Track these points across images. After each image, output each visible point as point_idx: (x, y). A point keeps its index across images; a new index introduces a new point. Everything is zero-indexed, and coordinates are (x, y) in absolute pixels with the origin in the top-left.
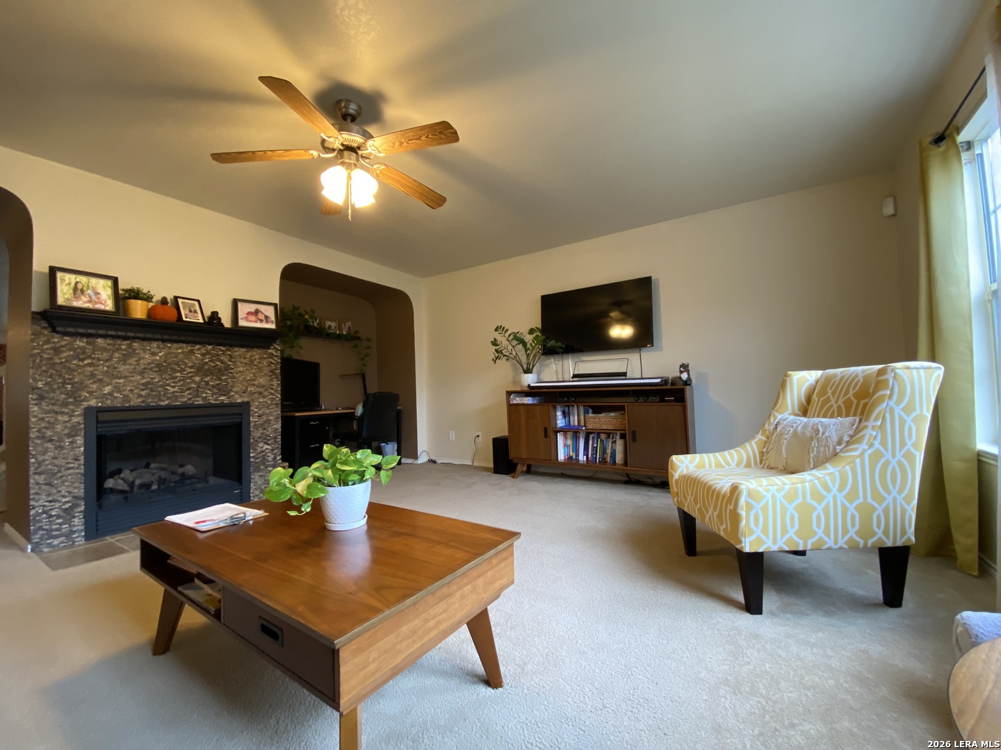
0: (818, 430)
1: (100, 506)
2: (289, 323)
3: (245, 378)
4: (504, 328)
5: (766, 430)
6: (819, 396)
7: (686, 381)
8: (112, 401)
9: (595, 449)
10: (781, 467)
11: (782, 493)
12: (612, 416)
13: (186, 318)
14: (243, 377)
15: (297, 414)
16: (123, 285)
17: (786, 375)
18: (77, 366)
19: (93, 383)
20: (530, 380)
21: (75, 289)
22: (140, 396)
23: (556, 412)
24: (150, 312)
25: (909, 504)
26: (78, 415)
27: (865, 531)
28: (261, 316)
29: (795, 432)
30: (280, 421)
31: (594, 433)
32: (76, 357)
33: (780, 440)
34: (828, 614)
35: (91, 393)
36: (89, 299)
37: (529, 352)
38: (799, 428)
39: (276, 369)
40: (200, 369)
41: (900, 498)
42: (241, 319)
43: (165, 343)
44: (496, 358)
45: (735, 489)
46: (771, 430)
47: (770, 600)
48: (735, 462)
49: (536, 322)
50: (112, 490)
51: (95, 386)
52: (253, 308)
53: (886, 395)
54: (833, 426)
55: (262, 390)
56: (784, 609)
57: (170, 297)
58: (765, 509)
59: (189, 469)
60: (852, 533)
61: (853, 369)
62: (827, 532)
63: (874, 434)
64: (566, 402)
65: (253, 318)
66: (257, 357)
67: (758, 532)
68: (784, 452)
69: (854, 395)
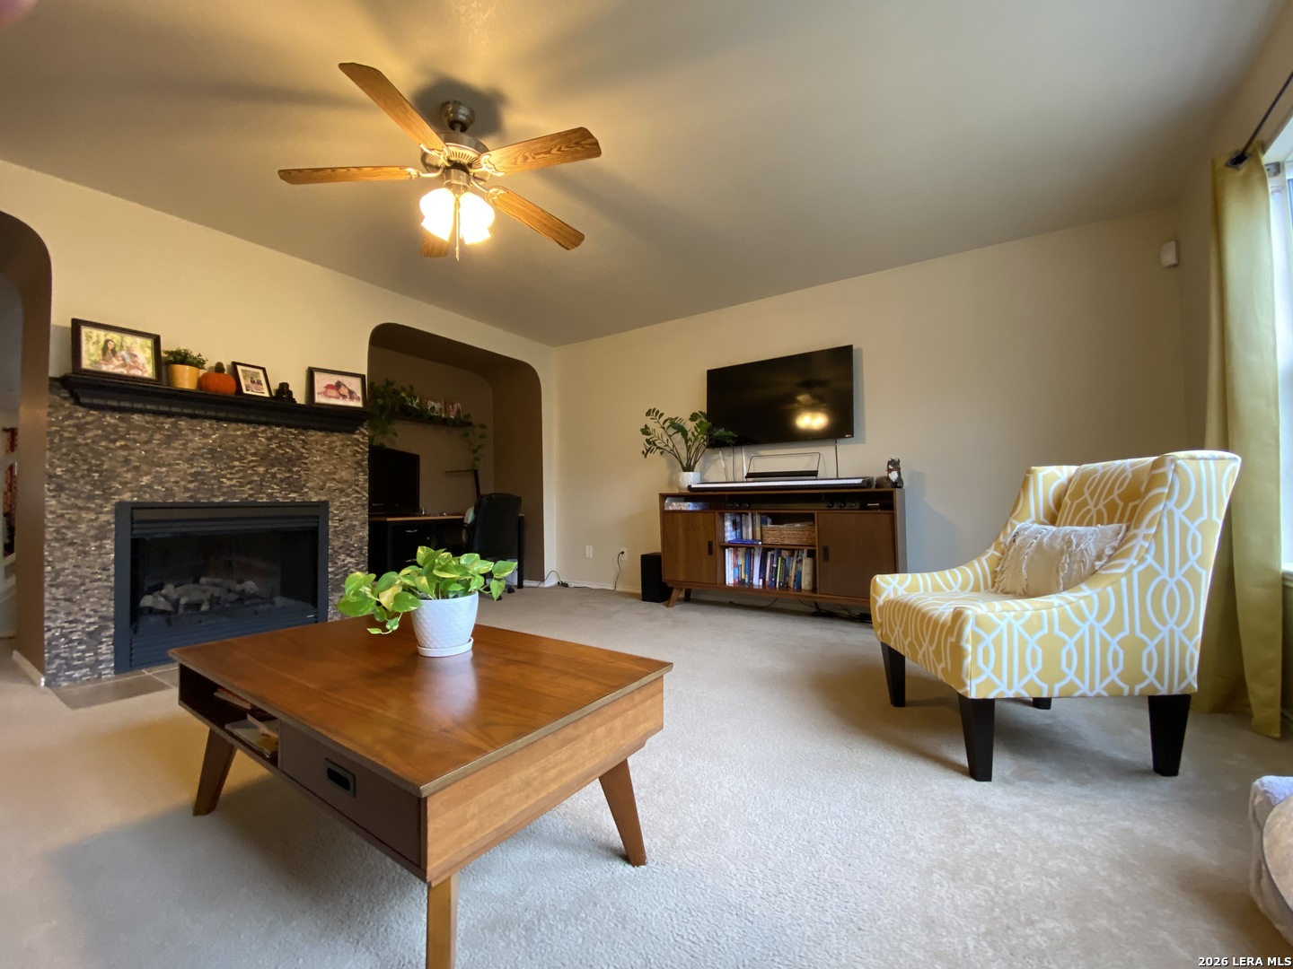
0: (1070, 542)
1: (135, 631)
2: (380, 401)
3: (322, 470)
4: (658, 412)
5: (1000, 544)
6: (1073, 498)
7: (896, 483)
8: (151, 496)
9: (774, 570)
10: (1019, 591)
11: (1022, 621)
12: (797, 528)
13: (247, 390)
14: (320, 468)
15: (389, 519)
16: (166, 346)
17: (1029, 472)
18: (107, 448)
19: (128, 471)
20: (690, 479)
21: (105, 349)
22: (187, 490)
23: (724, 521)
24: (201, 382)
25: (1190, 639)
26: (108, 513)
27: (1132, 674)
28: (344, 391)
29: (1040, 544)
30: (367, 528)
31: (773, 549)
32: (106, 437)
33: (1019, 555)
34: (1082, 783)
35: (124, 484)
36: (121, 362)
37: (690, 443)
38: (1046, 539)
39: (363, 460)
40: (264, 458)
41: (1178, 631)
42: (319, 393)
43: (220, 423)
44: (648, 452)
45: (958, 615)
46: (1008, 543)
47: (1002, 763)
48: (959, 585)
49: (701, 405)
50: (151, 611)
51: (129, 475)
52: (333, 380)
53: (1162, 494)
54: (1090, 537)
55: (344, 486)
56: (1021, 776)
57: (226, 364)
58: (997, 642)
59: (250, 586)
60: (1114, 675)
61: (1118, 462)
62: (1080, 673)
63: (1146, 545)
64: (737, 509)
65: (333, 393)
66: (338, 443)
67: (988, 672)
68: (1024, 571)
69: (1119, 495)
